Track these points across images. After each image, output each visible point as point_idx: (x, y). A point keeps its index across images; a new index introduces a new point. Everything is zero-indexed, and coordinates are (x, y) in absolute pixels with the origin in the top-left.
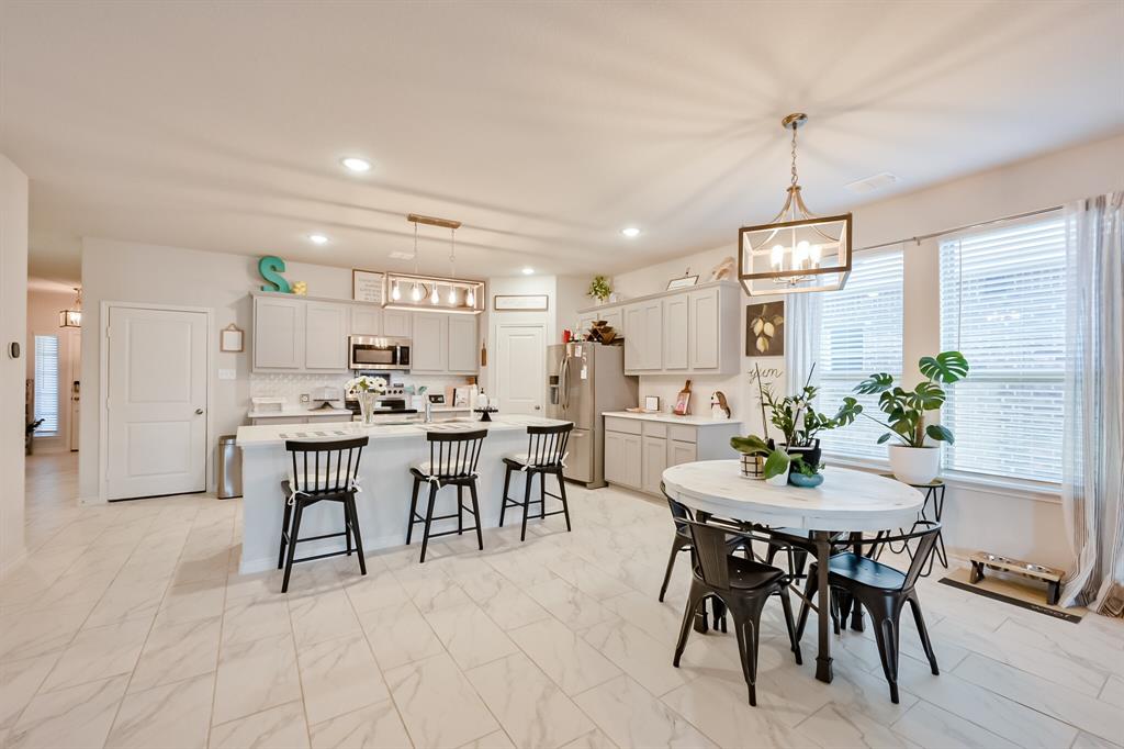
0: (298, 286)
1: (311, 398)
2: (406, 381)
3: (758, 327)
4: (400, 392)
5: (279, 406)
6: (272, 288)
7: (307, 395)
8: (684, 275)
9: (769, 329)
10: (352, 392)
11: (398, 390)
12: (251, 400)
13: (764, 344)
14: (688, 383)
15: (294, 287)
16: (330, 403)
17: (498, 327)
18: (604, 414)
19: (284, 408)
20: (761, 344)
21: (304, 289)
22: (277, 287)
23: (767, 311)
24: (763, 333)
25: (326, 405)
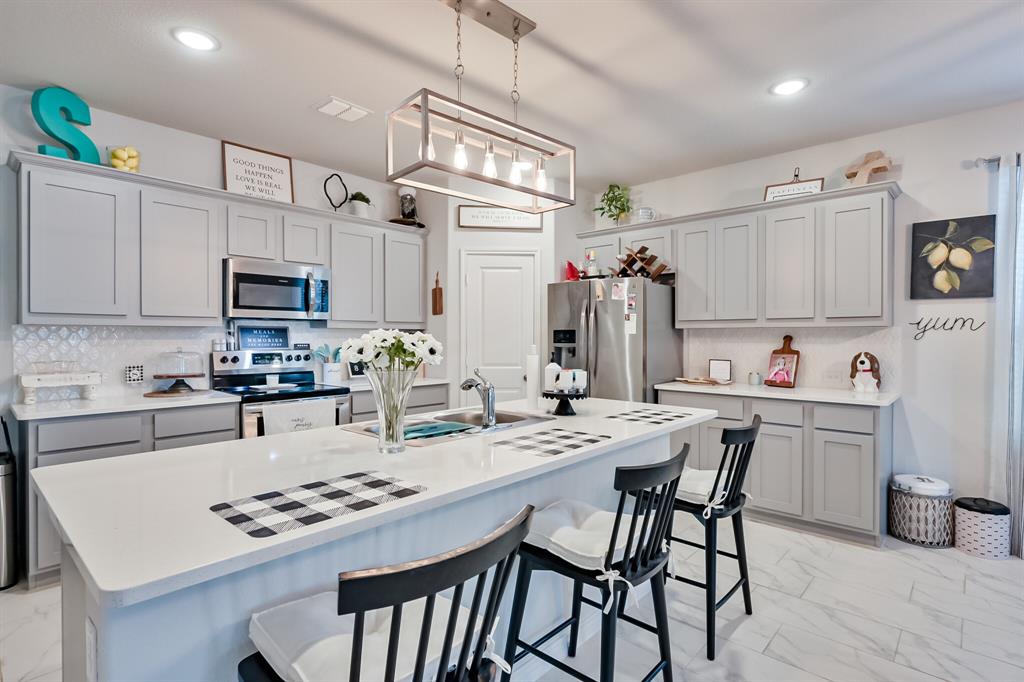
0: (124, 155)
1: (149, 373)
2: (316, 340)
3: (937, 254)
4: (307, 358)
5: (82, 393)
6: (64, 151)
7: (140, 368)
8: (792, 178)
9: (961, 258)
10: (224, 360)
11: (303, 353)
12: (17, 379)
13: (950, 280)
14: (788, 339)
15: (114, 156)
16: (187, 381)
17: (463, 253)
18: (656, 387)
19: (93, 395)
20: (941, 280)
21: (133, 162)
22: (74, 153)
23: (955, 230)
24: (947, 264)
25: (178, 385)
